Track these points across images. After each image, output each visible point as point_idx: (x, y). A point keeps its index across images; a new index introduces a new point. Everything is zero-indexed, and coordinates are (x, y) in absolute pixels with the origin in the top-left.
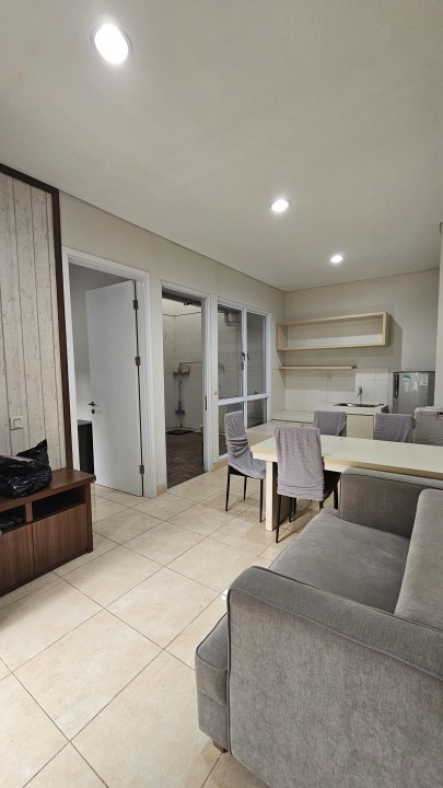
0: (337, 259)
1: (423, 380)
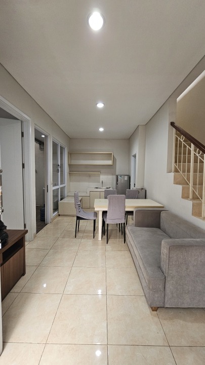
0: (101, 130)
1: (126, 178)
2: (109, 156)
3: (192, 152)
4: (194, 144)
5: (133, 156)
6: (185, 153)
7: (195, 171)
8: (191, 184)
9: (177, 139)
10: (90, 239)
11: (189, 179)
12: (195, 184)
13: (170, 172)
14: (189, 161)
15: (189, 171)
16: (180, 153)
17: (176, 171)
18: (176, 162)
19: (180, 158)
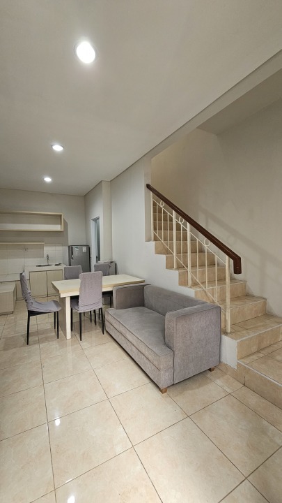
0: (48, 180)
1: (84, 249)
2: (57, 218)
3: (174, 220)
4: (176, 211)
5: (94, 220)
6: (165, 220)
7: (178, 239)
8: (175, 254)
9: (155, 204)
10: (52, 341)
11: (172, 247)
12: (178, 252)
13: (149, 240)
14: (171, 229)
15: (171, 239)
16: (160, 220)
17: (156, 239)
18: (155, 229)
19: (160, 224)
